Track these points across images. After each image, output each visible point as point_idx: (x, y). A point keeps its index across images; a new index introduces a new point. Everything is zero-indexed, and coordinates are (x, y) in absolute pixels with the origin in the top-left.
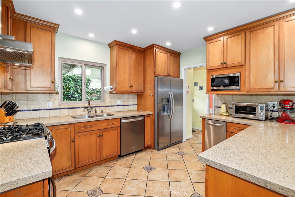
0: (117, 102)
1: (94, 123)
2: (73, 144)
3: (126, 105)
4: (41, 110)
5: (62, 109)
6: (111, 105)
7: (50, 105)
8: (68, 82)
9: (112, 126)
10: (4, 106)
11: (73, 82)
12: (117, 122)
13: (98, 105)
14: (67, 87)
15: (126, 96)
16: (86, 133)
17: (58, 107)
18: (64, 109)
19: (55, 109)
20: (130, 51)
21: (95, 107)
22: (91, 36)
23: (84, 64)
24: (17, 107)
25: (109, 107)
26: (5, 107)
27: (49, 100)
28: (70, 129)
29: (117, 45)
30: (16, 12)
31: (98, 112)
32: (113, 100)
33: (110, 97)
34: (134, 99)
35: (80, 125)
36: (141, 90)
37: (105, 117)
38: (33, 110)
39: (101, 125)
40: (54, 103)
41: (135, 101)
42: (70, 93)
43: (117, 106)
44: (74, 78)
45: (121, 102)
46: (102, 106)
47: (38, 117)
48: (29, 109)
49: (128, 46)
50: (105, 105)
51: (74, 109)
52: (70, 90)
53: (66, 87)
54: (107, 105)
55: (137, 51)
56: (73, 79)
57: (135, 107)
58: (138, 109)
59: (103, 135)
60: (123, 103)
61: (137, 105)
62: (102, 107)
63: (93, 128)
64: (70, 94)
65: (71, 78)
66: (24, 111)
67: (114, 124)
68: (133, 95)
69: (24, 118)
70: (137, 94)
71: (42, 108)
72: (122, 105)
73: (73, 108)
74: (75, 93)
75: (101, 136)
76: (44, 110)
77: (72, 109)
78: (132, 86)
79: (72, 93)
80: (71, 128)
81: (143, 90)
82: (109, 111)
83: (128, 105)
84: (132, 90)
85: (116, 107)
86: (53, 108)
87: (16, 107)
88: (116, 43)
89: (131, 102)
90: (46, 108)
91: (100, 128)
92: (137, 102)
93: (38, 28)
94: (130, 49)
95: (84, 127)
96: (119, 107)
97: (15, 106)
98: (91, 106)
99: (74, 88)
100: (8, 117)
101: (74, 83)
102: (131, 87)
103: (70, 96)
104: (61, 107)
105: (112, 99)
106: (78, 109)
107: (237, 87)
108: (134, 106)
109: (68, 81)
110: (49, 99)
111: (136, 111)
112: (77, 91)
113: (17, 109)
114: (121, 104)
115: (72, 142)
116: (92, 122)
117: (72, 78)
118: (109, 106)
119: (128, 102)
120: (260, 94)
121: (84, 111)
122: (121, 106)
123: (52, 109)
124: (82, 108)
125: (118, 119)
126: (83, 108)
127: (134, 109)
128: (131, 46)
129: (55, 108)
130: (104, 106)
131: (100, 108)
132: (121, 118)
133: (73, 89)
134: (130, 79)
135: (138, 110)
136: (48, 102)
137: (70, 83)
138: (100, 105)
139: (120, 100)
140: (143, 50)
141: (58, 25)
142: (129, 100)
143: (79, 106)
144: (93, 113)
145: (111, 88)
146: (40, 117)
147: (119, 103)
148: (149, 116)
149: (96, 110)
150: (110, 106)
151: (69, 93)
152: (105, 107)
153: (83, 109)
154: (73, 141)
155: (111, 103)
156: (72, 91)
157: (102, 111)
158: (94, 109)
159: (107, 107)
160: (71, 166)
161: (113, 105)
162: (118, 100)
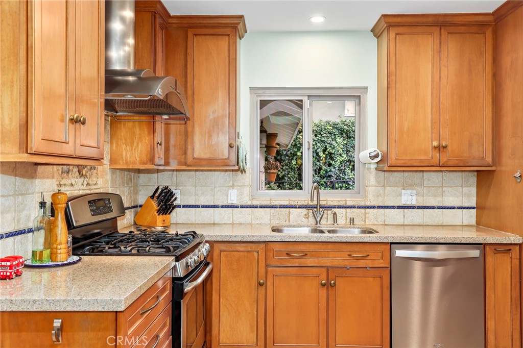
0: (401, 195)
1: (312, 248)
2: (262, 290)
3: (433, 208)
4: (217, 207)
5: (256, 207)
6: (380, 204)
7: (233, 199)
8: (330, 139)
9: (362, 263)
10: (157, 195)
11: (341, 139)
12: (380, 254)
13: (343, 203)
14: (327, 153)
15: (434, 178)
16: (290, 269)
17: (249, 203)
18: (261, 207)
19: (242, 207)
20: (437, 34)
21: (334, 207)
22: (318, 20)
23: (309, 96)
24: (175, 199)
25: (376, 210)
26: (158, 197)
27: (233, 186)
28: (256, 254)
29: (390, 26)
30: (172, 14)
31: (341, 221)
32: (388, 188)
33: (378, 182)
34: (466, 190)
35: (277, 247)
36: (483, 159)
37: (355, 234)
38: (203, 207)
39: (332, 254)
40: (241, 194)
41: (469, 196)
42: (333, 170)
43: (399, 207)
44: (346, 127)
45: (414, 198)
46: (353, 207)
47: (212, 222)
48: (197, 204)
49: (430, 19)
50: (362, 204)
51: (282, 209)
52: (333, 163)
53: (324, 153)
54: (368, 204)
55: (462, 29)
56: (342, 132)
57: (470, 217)
58: (478, 223)
59: (335, 283)
60: (420, 199)
61: (475, 211)
62: (354, 210)
63: (310, 261)
64: (334, 171)
65: (336, 128)
66: (190, 206)
67: (368, 258)
68: (460, 174)
69: (189, 222)
70: (477, 171)
71: (220, 204)
72: (419, 208)
73: (281, 207)
74: (348, 171)
75: (329, 286)
76: (222, 207)
77: (278, 209)
78: (445, 147)
79: (340, 170)
80: (258, 252)
81: (489, 159)
82: (376, 223)
83: (439, 208)
84: (444, 159)
85: (396, 210)
86: (239, 204)
87: (174, 198)
88: (386, 23)
89: (451, 199)
90: (225, 203)
91: (328, 263)
92: (475, 199)
93: (205, 35)
94: (436, 30)
95: (287, 254)
96: (406, 210)
97: (173, 196)
98: (322, 203)
99: (345, 156)
100: (161, 216)
101: (345, 142)
102: (441, 148)
103: (333, 179)
104: (255, 203)
105: (384, 186)
106: (291, 210)
108: (465, 210)
109: (328, 137)
110: (231, 184)
111: (474, 229)
112: (352, 164)
113: (175, 203)
114: (414, 203)
115: (260, 288)
116: (308, 245)
117: (339, 130)
118: (374, 207)
119: (440, 199)
121: (307, 216)
122: (413, 207)
123: (237, 207)
124: (300, 207)
125: (383, 246)
126: (304, 209)
127: (466, 223)
128: (441, 19)
129: (243, 204)
130: (359, 207)
131: (348, 210)
132: (392, 243)
133: (341, 159)
134: (437, 124)
135: (480, 224)
136: (230, 191)
137: (334, 143)
138: (349, 203)
139: (409, 192)
141: (241, 17)
142: (443, 192)
143: (293, 203)
144: (326, 222)
145: (373, 154)
146: (216, 222)
147: (408, 198)
149: (335, 214)
150: (379, 207)
151: (330, 171)
152: (363, 210)
153: (304, 211)
154: (260, 284)
155: (380, 199)
156: (338, 163)
157: (352, 221)
158: (329, 212)
159: (368, 210)
160: (257, 344)
161: (386, 204)
162: (403, 192)
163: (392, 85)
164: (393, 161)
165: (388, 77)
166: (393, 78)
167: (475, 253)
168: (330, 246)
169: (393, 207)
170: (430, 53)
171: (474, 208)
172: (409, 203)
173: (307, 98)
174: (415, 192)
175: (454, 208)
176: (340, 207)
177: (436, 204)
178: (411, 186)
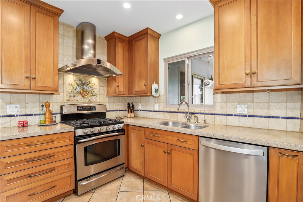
0: (236, 108)
2: (143, 148)
3: (261, 117)
5: (165, 112)
6: (224, 113)
7: (157, 108)
13: (202, 112)
19: (160, 112)
21: (197, 113)
23: (188, 57)
28: (141, 132)
31: (201, 121)
32: (229, 103)
33: (222, 100)
38: (148, 111)
40: (159, 106)
41: (293, 109)
43: (235, 115)
45: (246, 110)
47: (151, 118)
50: (213, 112)
51: (175, 113)
54: (216, 112)
58: (302, 131)
60: (251, 110)
61: (299, 120)
62: (208, 115)
66: (144, 111)
68: (285, 93)
69: (144, 117)
71: (153, 110)
72: (249, 116)
76: (154, 111)
77: (173, 113)
78: (255, 73)
81: (297, 79)
82: (221, 123)
83: (265, 117)
84: (254, 82)
85: (234, 117)
86: (159, 110)
88: (213, 3)
89: (276, 111)
92: (299, 111)
96: (241, 117)
98: (190, 111)
104: (165, 110)
105: (226, 102)
106: (179, 114)
108: (288, 120)
110: (156, 102)
111: (298, 136)
114: (246, 113)
118: (220, 115)
119: (266, 111)
121: (185, 117)
122: (246, 116)
124: (182, 113)
125: (195, 137)
127: (290, 129)
129: (161, 110)
130: (211, 114)
131: (205, 115)
136: (156, 105)
138: (206, 112)
139: (242, 106)
142: (269, 106)
143: (179, 111)
147: (241, 109)
149: (197, 117)
152: (213, 116)
154: (142, 146)
155: (224, 110)
157: (205, 121)
158: (193, 116)
159: (216, 116)
161: (228, 113)
162: (238, 105)
164: (217, 86)
168: (168, 133)
169: (232, 115)
171: (298, 118)
172: (242, 113)
174: (247, 106)
175: (279, 118)
176: (201, 114)
177: (263, 115)
178: (244, 102)
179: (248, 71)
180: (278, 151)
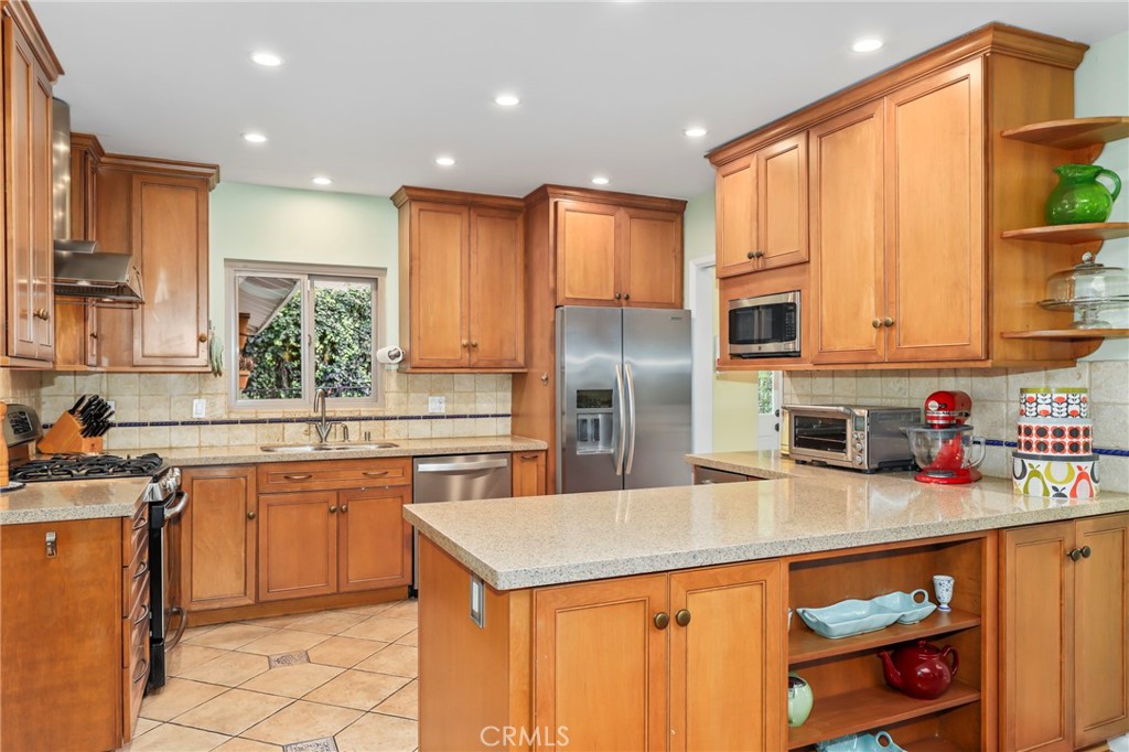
0: (427, 403)
1: (318, 467)
2: (252, 525)
3: (465, 417)
4: (176, 424)
5: (236, 422)
6: (403, 414)
7: (200, 409)
8: (332, 319)
9: (379, 482)
10: (80, 408)
11: (351, 320)
12: (401, 471)
13: (355, 415)
14: (326, 342)
15: (465, 381)
16: (291, 495)
17: (225, 417)
18: (243, 422)
19: (214, 423)
20: (465, 215)
21: (345, 419)
22: (322, 181)
23: (309, 275)
24: (111, 414)
25: (398, 421)
26: (82, 412)
27: (199, 395)
28: (243, 480)
29: (413, 199)
30: (106, 151)
31: (353, 437)
32: (412, 394)
33: (400, 386)
34: (500, 394)
35: (273, 470)
36: (515, 359)
37: (372, 449)
38: (152, 424)
39: (343, 474)
40: (212, 405)
41: (504, 401)
42: (337, 370)
43: (425, 418)
44: (358, 301)
45: (443, 405)
46: (370, 419)
47: (167, 446)
48: (143, 420)
49: (458, 197)
50: (381, 414)
51: (273, 424)
52: (337, 358)
53: (321, 343)
54: (388, 414)
55: (493, 212)
56: (351, 308)
57: (505, 426)
59: (347, 509)
60: (450, 406)
61: (510, 418)
62: (370, 422)
63: (316, 484)
64: (339, 373)
65: (342, 302)
66: (130, 425)
67: (387, 476)
68: (494, 376)
69: (129, 447)
70: (513, 373)
71: (179, 420)
72: (448, 417)
73: (272, 421)
74: (361, 371)
75: (340, 512)
76: (183, 423)
77: (267, 424)
78: (475, 346)
79: (349, 370)
80: (246, 477)
81: (521, 360)
82: (397, 437)
83: (471, 416)
84: (474, 360)
85: (422, 420)
86: (210, 419)
87: (108, 413)
88: (408, 195)
89: (485, 405)
90: (187, 419)
91: (338, 485)
92: (510, 405)
94: (464, 210)
95: (286, 477)
96: (434, 420)
97: (107, 409)
98: (328, 415)
99: (356, 348)
100: (88, 438)
101: (357, 325)
102: (470, 347)
103: (337, 385)
104: (233, 417)
105: (407, 392)
106: (286, 425)
107: (790, 346)
108: (500, 419)
109: (328, 317)
110: (196, 391)
111: (509, 439)
112: (368, 360)
113: (111, 419)
114: (443, 411)
115: (249, 523)
116: (312, 464)
117: (346, 305)
118: (395, 418)
119: (472, 406)
120: (909, 370)
121: (308, 433)
122: (442, 417)
123: (206, 423)
124: (299, 421)
125: (405, 461)
126: (304, 424)
127: (500, 433)
128: (470, 199)
129: (215, 418)
130: (377, 419)
131: (363, 422)
132: (414, 457)
133: (351, 352)
134: (466, 319)
135: (514, 434)
136: (195, 401)
137: (338, 325)
138: (364, 414)
139: (437, 398)
140: (522, 204)
141: (215, 167)
142: (476, 397)
143: (288, 416)
144: (334, 440)
145: (393, 353)
146: (174, 446)
147: (436, 405)
148: (531, 455)
149: (346, 428)
150: (401, 418)
151: (333, 371)
152: (381, 422)
153: (305, 426)
154: (251, 518)
155: (403, 407)
156: (344, 360)
157: (368, 436)
158: (338, 426)
159: (387, 422)
160: (245, 594)
161: (410, 414)
162: (430, 398)
163: (415, 270)
164: (416, 362)
165: (411, 261)
166: (416, 263)
167: (503, 462)
168: (341, 465)
169: (419, 418)
170: (459, 236)
171: (508, 416)
172: (438, 412)
173: (306, 277)
174: (444, 398)
175: (487, 416)
176: (352, 419)
177: (468, 413)
178: (439, 392)
179: (465, 342)
180: (520, 455)
